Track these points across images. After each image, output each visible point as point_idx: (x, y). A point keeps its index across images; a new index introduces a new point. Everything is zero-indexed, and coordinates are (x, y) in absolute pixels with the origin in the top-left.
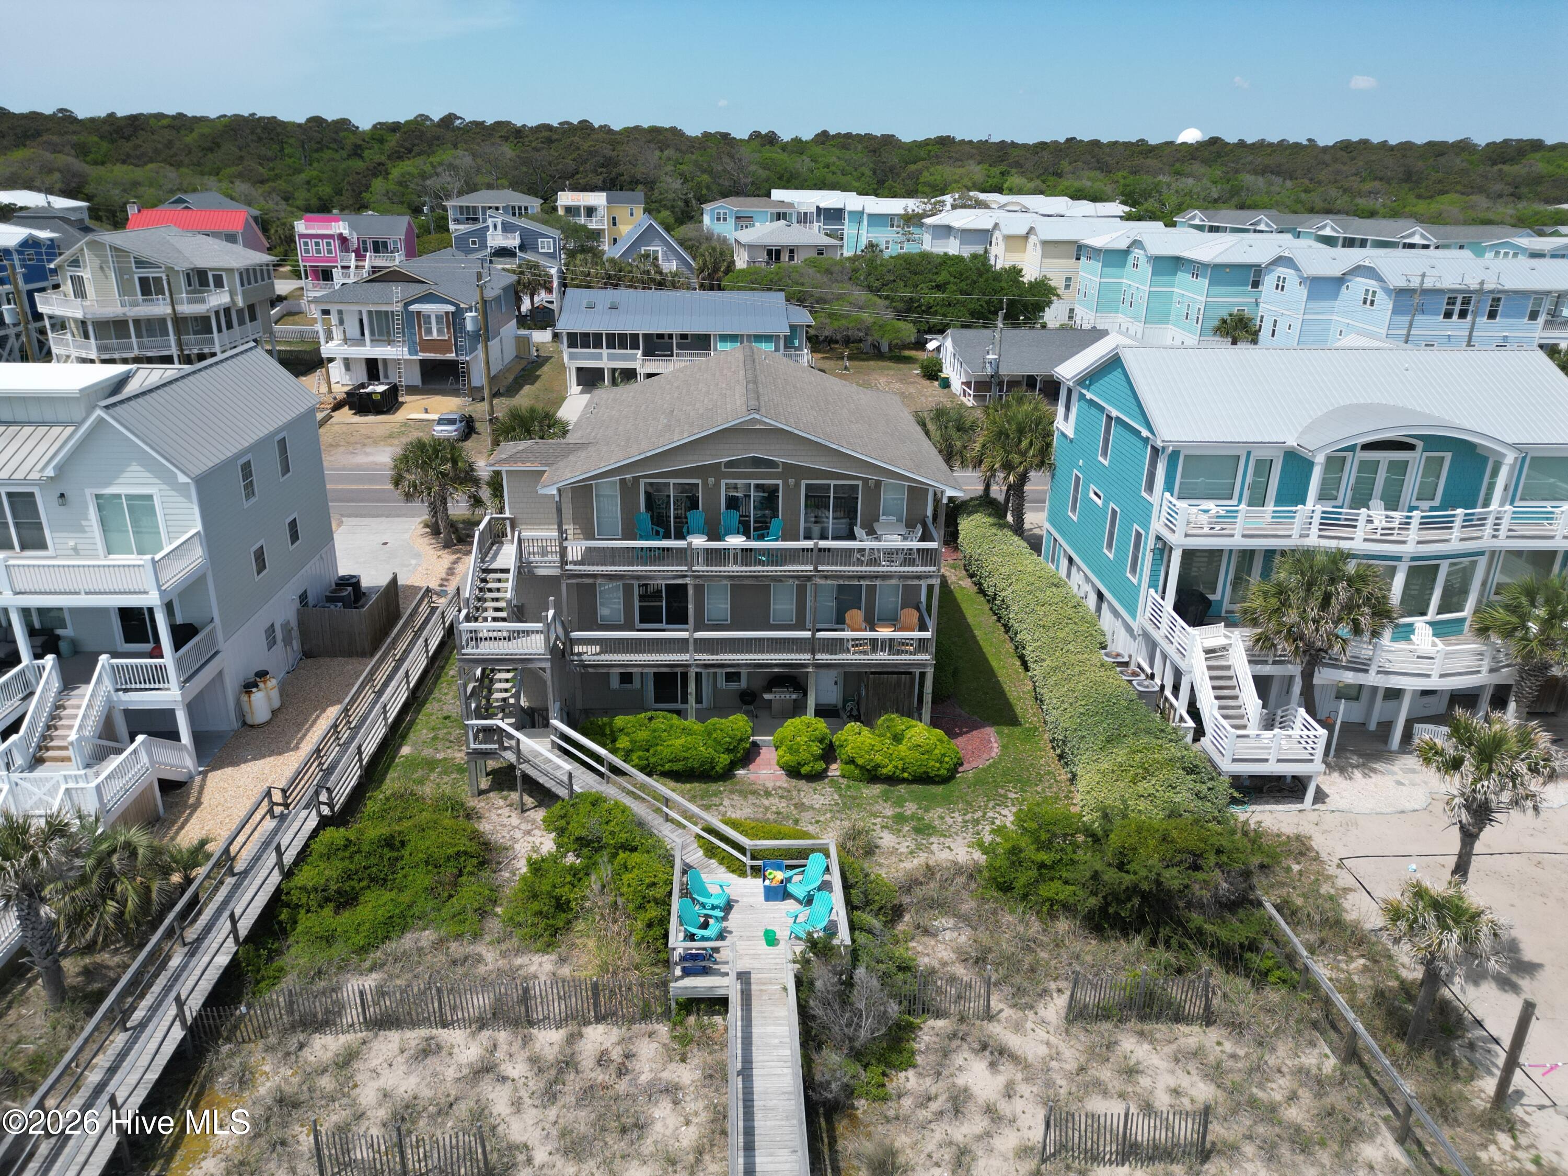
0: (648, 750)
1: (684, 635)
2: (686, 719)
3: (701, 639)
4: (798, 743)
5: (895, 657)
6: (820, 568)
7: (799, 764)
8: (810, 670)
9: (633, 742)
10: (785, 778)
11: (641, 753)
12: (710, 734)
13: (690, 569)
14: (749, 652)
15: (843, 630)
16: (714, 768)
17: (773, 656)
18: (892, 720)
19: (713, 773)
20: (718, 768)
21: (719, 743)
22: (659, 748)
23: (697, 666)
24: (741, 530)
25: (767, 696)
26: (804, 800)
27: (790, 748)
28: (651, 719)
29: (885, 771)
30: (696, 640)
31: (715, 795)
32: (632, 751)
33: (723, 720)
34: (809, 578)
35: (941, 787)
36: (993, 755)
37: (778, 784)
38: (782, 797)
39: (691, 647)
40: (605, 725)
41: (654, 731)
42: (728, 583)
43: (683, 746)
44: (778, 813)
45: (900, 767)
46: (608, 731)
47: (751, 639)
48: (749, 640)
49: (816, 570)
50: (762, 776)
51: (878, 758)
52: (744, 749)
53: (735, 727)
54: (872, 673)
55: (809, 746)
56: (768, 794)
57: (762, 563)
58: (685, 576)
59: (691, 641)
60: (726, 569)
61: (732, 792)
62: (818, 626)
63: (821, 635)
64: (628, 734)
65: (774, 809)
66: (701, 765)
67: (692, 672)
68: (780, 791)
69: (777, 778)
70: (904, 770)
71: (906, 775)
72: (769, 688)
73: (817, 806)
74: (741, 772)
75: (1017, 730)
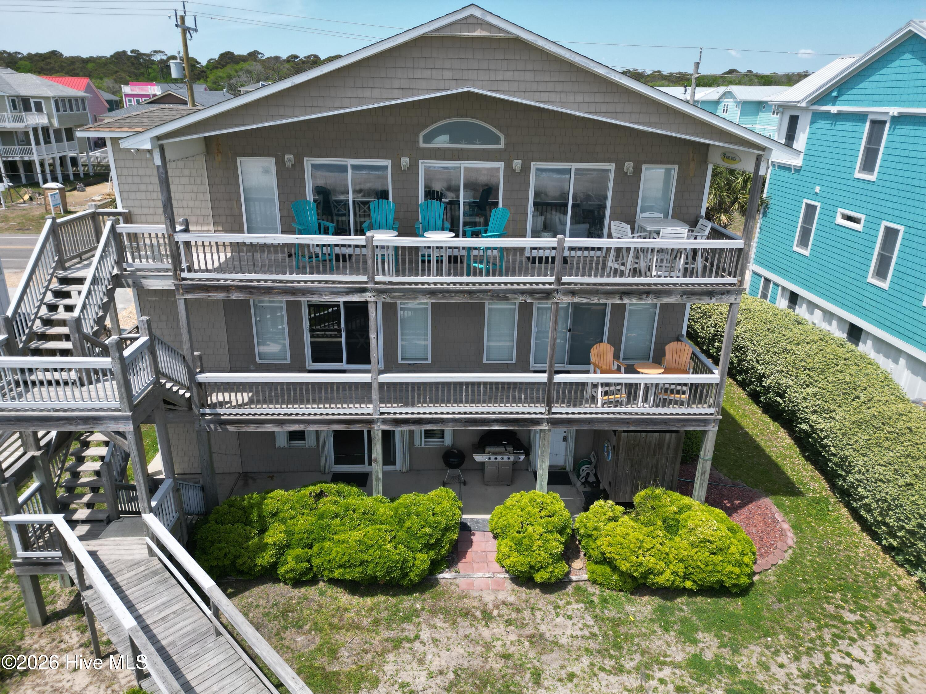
0: (311, 547)
1: (365, 378)
2: (370, 494)
3: (389, 384)
4: (530, 537)
5: (660, 410)
6: (565, 279)
7: (532, 567)
8: (544, 427)
9: (289, 533)
10: (509, 585)
11: (298, 551)
12: (401, 522)
13: (371, 279)
14: (458, 401)
15: (587, 372)
16: (406, 575)
17: (492, 408)
18: (657, 497)
19: (406, 582)
20: (412, 575)
21: (415, 536)
22: (327, 544)
23: (384, 421)
24: (448, 225)
25: (479, 458)
26: (543, 628)
27: (519, 543)
28: (320, 495)
29: (660, 580)
30: (382, 385)
31: (408, 618)
32: (288, 546)
33: (421, 498)
34: (547, 294)
35: (740, 601)
36: (790, 542)
37: (502, 596)
38: (509, 622)
39: (375, 396)
40: (252, 506)
41: (322, 516)
42: (427, 301)
43: (361, 542)
44: (506, 657)
45: (681, 572)
46: (254, 516)
47: (461, 384)
48: (459, 385)
49: (559, 281)
50: (477, 583)
51: (650, 561)
52: (450, 542)
53: (438, 509)
54: (625, 431)
55: (546, 541)
56: (487, 616)
57: (477, 273)
58: (364, 290)
59: (375, 387)
60: (425, 279)
61: (434, 612)
62: (558, 367)
63: (560, 378)
64: (284, 521)
65: (498, 647)
66: (388, 573)
67: (378, 429)
68: (505, 611)
69: (499, 587)
70: (686, 577)
71: (689, 584)
72: (480, 447)
73: (564, 641)
74: (445, 576)
75: (801, 502)
